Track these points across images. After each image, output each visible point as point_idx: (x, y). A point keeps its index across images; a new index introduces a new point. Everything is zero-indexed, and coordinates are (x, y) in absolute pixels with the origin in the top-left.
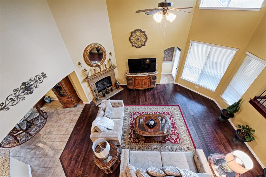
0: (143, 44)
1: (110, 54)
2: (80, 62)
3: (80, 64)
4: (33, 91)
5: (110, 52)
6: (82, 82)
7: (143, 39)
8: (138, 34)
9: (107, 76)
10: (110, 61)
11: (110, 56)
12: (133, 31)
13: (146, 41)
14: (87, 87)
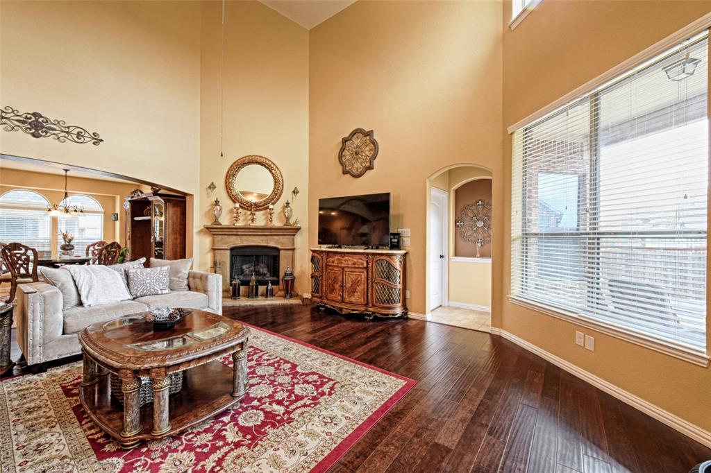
0: (368, 164)
1: (295, 192)
2: (215, 184)
3: (212, 187)
4: (41, 136)
5: (296, 188)
6: (201, 231)
7: (367, 152)
8: (357, 141)
9: (269, 245)
10: (286, 207)
11: (293, 198)
12: (347, 135)
13: (374, 157)
14: (208, 250)
